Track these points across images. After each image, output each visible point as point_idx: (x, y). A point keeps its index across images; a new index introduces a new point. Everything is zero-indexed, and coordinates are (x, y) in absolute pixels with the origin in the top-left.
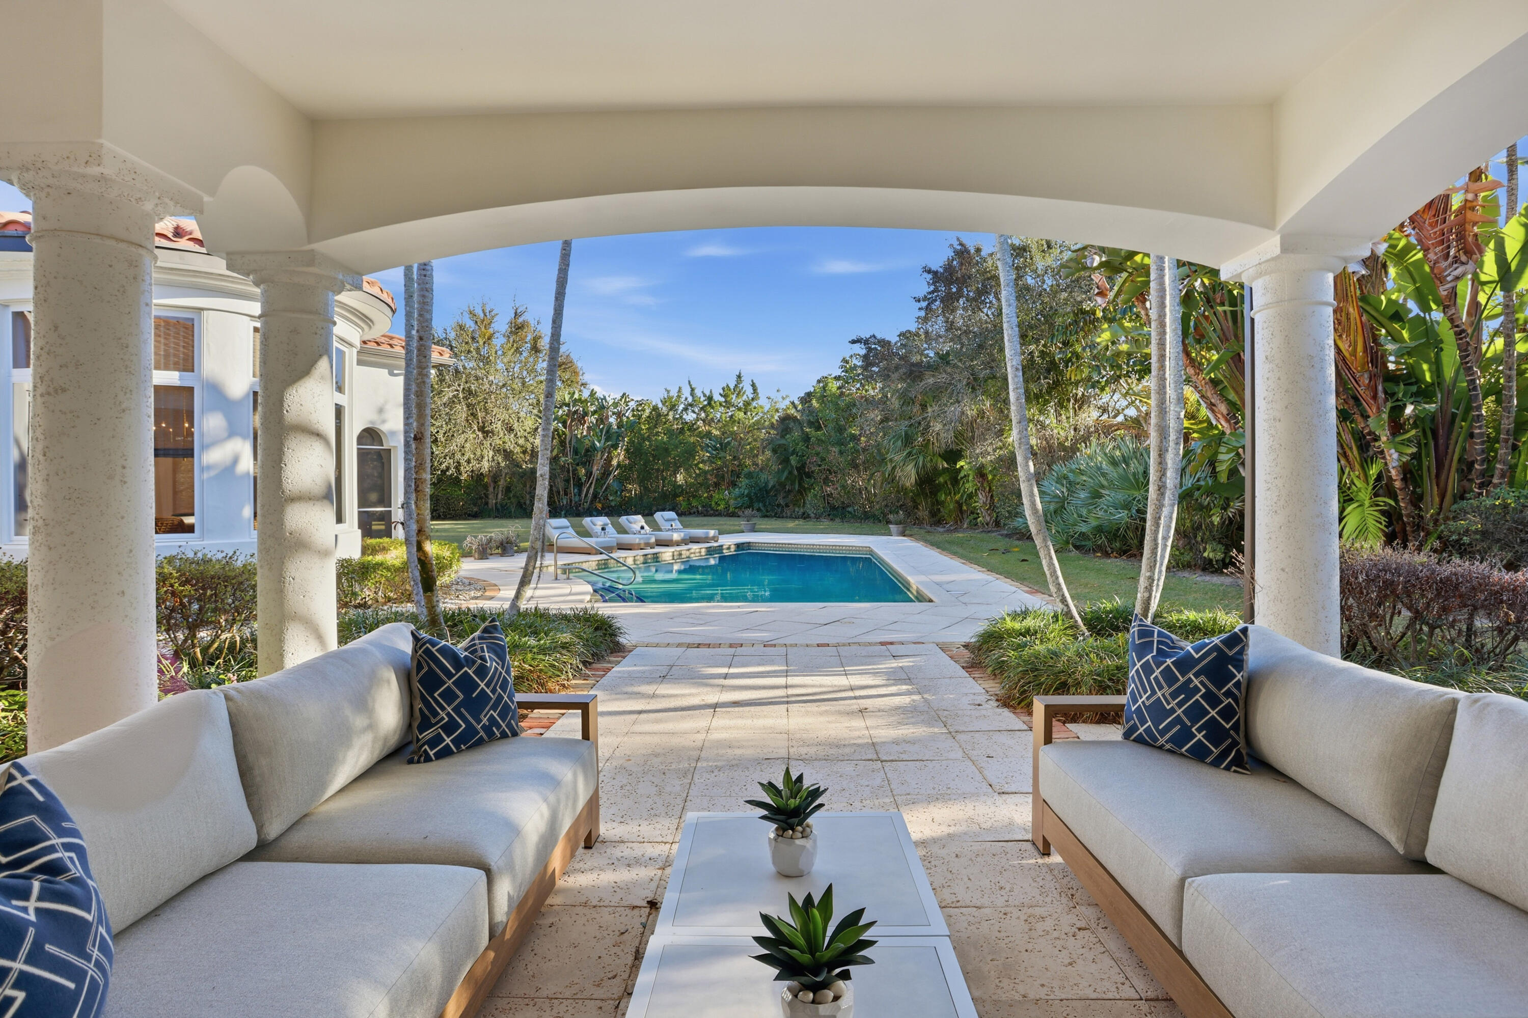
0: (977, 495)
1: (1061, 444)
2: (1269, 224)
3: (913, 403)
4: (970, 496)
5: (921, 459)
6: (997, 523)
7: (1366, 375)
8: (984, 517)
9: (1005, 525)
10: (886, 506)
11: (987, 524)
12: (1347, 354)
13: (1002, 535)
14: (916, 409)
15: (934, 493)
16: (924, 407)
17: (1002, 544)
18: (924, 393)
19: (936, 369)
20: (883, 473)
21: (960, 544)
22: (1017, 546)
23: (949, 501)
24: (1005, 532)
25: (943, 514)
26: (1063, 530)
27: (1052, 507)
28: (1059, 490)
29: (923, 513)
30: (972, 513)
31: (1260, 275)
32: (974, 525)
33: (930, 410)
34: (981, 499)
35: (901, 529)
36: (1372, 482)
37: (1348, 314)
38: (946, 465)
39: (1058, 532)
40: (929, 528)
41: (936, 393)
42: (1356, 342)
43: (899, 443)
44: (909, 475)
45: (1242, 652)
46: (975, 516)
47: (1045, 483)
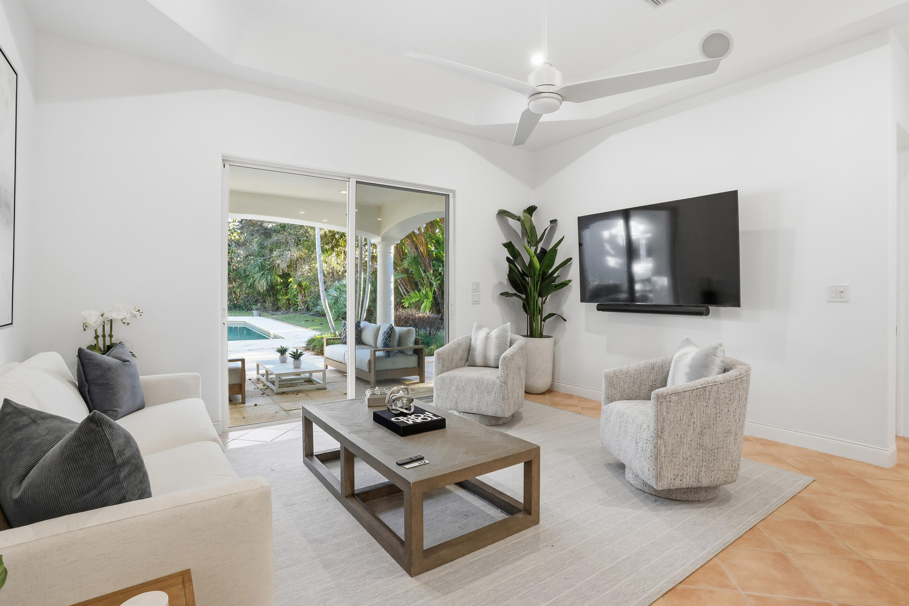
0: (297, 295)
1: (337, 273)
2: (379, 235)
3: (266, 248)
4: (294, 296)
5: (269, 277)
6: (308, 309)
7: (428, 259)
8: (301, 306)
9: (312, 310)
10: (248, 301)
11: (303, 310)
12: (422, 252)
13: (310, 315)
14: (267, 251)
15: (275, 295)
16: (271, 251)
17: (310, 318)
18: (272, 244)
19: (279, 232)
20: (247, 283)
21: (290, 318)
22: (317, 319)
23: (283, 299)
24: (311, 314)
25: (279, 305)
26: (337, 311)
27: (333, 301)
28: (335, 294)
29: (268, 304)
30: (295, 304)
31: (379, 244)
32: (296, 311)
33: (275, 253)
34: (300, 298)
35: (259, 313)
36: (433, 292)
37: (422, 240)
38: (282, 281)
39: (335, 312)
40: (271, 312)
41: (278, 244)
42: (424, 249)
43: (257, 268)
44: (262, 285)
45: (360, 324)
46: (297, 306)
47: (330, 291)
